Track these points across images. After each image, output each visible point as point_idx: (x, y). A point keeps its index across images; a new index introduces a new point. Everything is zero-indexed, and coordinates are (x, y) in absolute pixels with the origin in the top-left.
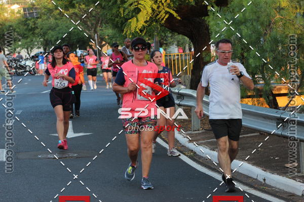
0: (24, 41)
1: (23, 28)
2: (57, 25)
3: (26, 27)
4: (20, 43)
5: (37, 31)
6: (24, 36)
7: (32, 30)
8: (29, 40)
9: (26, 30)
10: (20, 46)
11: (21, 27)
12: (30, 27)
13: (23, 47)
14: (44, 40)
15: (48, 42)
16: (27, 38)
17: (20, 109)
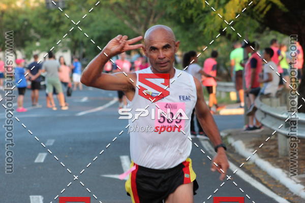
0: (45, 41)
1: (43, 23)
2: (92, 21)
3: (47, 22)
4: (38, 44)
5: (63, 28)
6: (44, 35)
7: (57, 25)
8: (51, 40)
9: (48, 25)
10: (38, 48)
11: (41, 21)
12: (53, 22)
13: (42, 49)
14: (73, 40)
15: (78, 44)
16: (48, 37)
17: (51, 137)
